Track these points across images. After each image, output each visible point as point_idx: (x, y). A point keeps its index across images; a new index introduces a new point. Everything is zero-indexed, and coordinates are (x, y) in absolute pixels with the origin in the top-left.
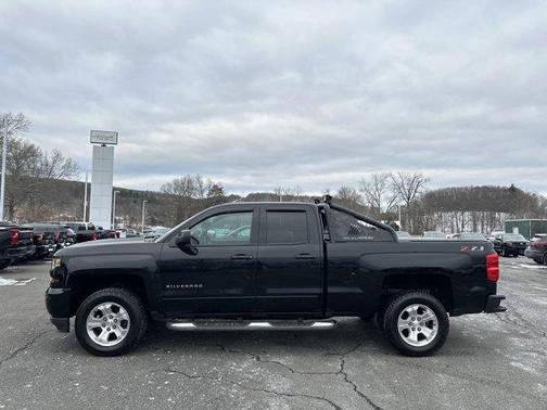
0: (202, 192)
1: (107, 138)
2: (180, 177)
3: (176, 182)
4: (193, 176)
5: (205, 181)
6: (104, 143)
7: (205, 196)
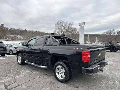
0: (115, 33)
1: (82, 24)
2: (108, 30)
3: (107, 32)
4: (112, 30)
5: (116, 30)
6: (82, 25)
7: (116, 34)
